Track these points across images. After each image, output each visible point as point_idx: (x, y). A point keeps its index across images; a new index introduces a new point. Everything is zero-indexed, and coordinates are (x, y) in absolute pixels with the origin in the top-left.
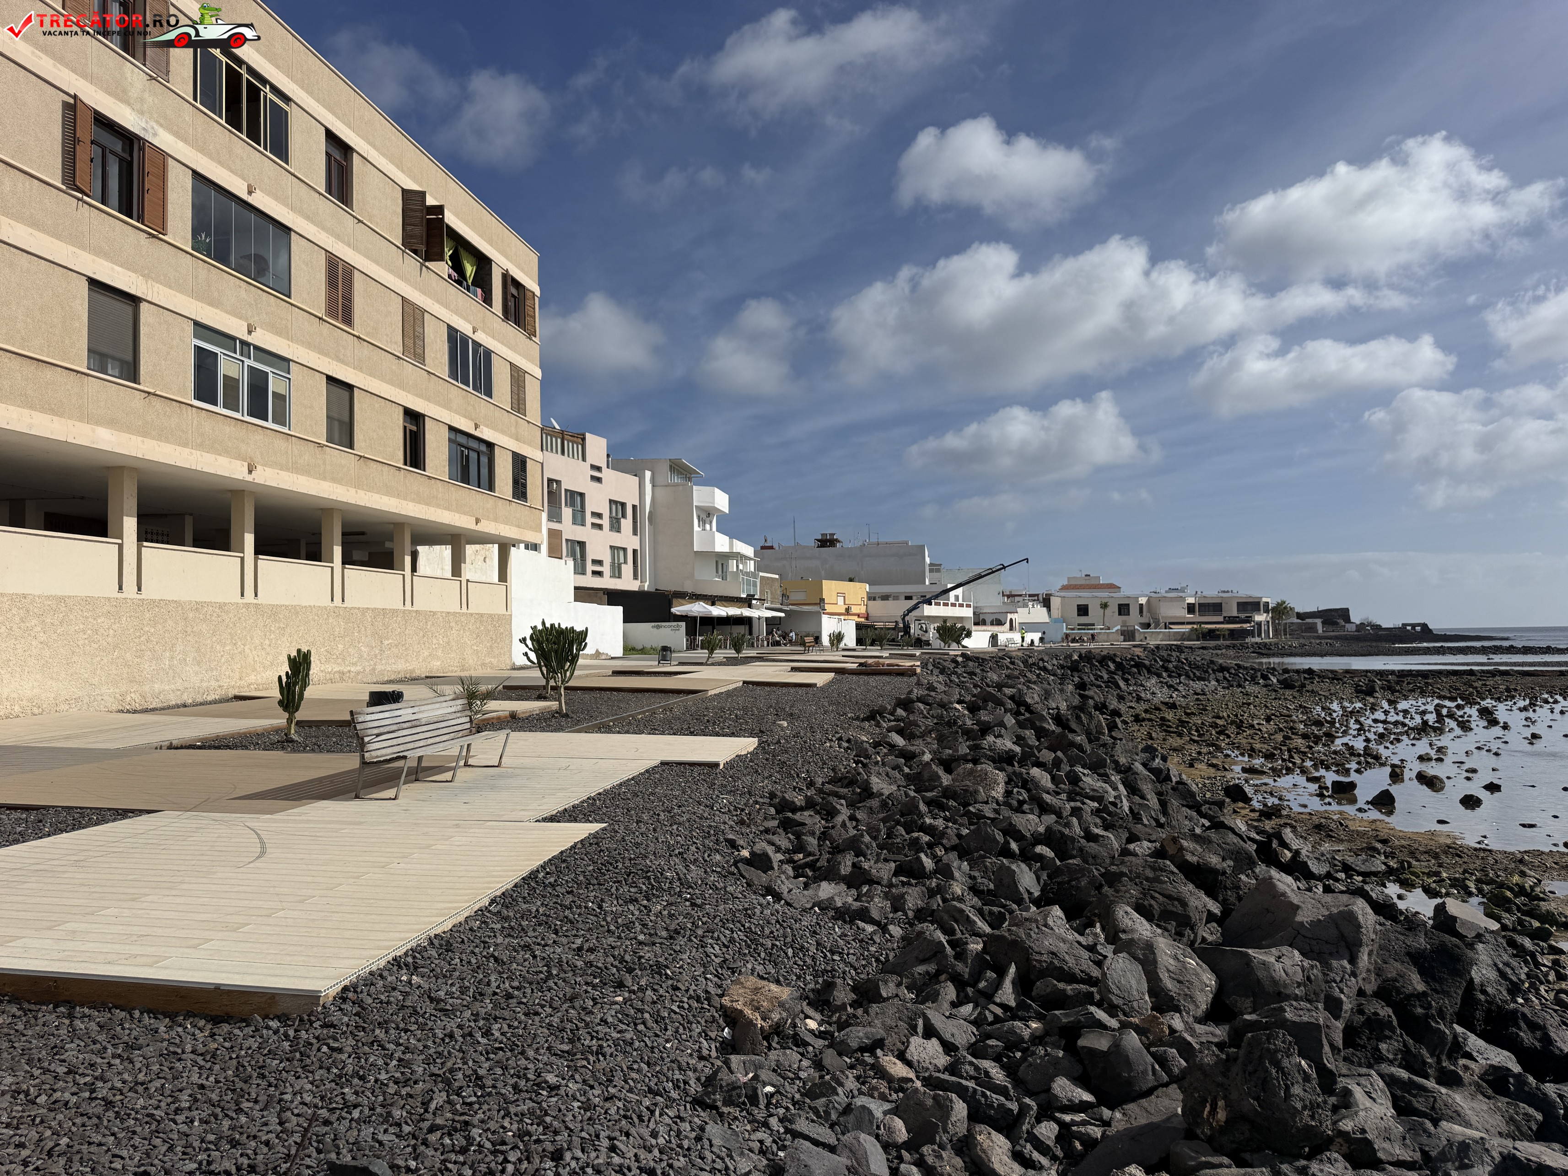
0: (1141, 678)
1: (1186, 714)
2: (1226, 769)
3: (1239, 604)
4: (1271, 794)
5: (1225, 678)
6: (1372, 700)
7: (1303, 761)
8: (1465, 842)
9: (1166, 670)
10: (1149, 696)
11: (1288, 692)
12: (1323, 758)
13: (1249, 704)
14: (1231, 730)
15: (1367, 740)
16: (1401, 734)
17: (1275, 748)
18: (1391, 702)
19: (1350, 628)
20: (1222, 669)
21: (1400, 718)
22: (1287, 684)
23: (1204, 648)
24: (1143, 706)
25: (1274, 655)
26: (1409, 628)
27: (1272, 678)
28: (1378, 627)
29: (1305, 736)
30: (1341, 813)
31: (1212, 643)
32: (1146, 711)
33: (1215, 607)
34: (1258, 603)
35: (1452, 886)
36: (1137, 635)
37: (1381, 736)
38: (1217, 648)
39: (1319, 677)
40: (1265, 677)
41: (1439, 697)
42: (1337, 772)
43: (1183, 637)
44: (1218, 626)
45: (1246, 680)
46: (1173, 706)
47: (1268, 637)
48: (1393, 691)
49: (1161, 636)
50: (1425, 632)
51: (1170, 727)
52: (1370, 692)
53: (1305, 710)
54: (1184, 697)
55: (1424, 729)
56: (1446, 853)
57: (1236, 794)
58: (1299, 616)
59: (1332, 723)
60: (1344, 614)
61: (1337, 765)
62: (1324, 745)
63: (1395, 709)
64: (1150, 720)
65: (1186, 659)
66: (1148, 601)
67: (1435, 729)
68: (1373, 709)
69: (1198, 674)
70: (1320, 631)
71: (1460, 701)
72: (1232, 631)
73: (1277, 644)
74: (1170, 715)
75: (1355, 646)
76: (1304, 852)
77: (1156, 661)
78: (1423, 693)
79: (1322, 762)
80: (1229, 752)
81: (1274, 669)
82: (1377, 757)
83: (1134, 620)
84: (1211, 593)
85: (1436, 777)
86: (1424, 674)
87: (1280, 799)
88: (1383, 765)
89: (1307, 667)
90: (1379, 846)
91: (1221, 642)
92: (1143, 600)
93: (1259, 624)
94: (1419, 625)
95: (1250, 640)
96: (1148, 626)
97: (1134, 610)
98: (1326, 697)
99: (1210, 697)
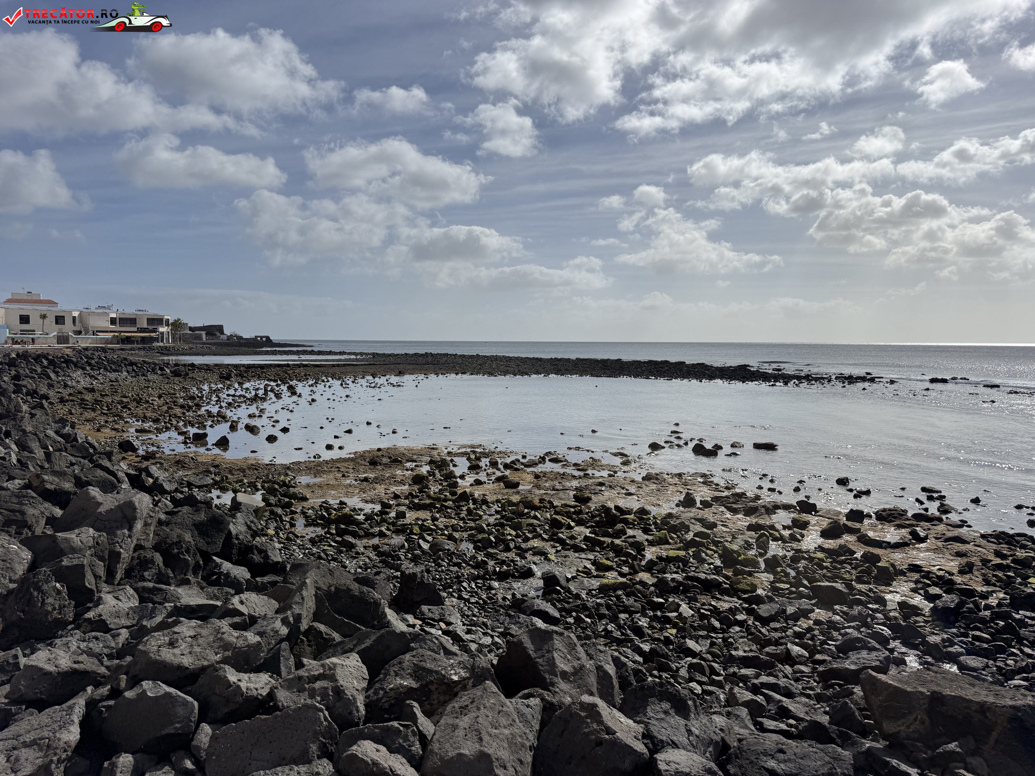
0: (69, 371)
1: (101, 395)
2: (123, 431)
3: (148, 320)
4: (153, 445)
5: (133, 370)
6: (229, 383)
7: (178, 422)
8: (264, 462)
9: (90, 365)
10: (74, 384)
11: (176, 379)
12: (191, 419)
13: (148, 387)
14: (132, 405)
15: (221, 407)
16: (242, 402)
17: (160, 415)
18: (240, 384)
19: (224, 337)
20: (132, 364)
21: (243, 393)
22: (176, 374)
23: (122, 349)
24: (69, 391)
25: (171, 355)
26: (259, 339)
27: (166, 369)
28: (240, 338)
29: (182, 407)
30: (195, 452)
31: (129, 346)
32: (70, 395)
33: (132, 321)
34: (162, 320)
35: (248, 487)
36: (70, 340)
37: (229, 404)
38: (131, 349)
39: (198, 368)
40: (162, 369)
41: (268, 380)
42: (198, 428)
43: (107, 341)
44: (133, 334)
45: (148, 371)
46: (92, 390)
47: (168, 342)
48: (242, 377)
49: (90, 341)
50: (268, 342)
51: (87, 405)
52: (228, 378)
53: (185, 389)
54: (101, 383)
55: (256, 398)
56: (249, 469)
57: (127, 446)
58: (191, 329)
59: (201, 398)
60: (220, 329)
61: (199, 423)
62: (193, 411)
63: (242, 387)
64: (72, 401)
65: (105, 357)
66: (80, 315)
67: (261, 399)
68: (228, 388)
69: (113, 367)
70: (204, 339)
71: (279, 382)
72: (143, 338)
73: (173, 347)
74: (88, 397)
75: (225, 350)
76: (161, 478)
77: (81, 358)
78: (259, 378)
79: (190, 422)
80: (128, 420)
81: (168, 364)
82: (224, 417)
83: (68, 328)
84: (129, 311)
85: (255, 426)
86: (262, 367)
87: (158, 447)
88: (226, 421)
89: (190, 362)
90: (212, 469)
91: (135, 346)
92: (76, 314)
93: (162, 333)
94: (264, 337)
95: (156, 344)
96: (80, 333)
97: (69, 321)
98: (201, 382)
99: (121, 383)
